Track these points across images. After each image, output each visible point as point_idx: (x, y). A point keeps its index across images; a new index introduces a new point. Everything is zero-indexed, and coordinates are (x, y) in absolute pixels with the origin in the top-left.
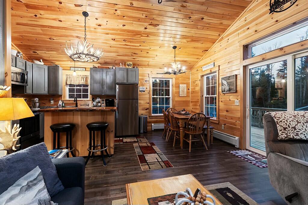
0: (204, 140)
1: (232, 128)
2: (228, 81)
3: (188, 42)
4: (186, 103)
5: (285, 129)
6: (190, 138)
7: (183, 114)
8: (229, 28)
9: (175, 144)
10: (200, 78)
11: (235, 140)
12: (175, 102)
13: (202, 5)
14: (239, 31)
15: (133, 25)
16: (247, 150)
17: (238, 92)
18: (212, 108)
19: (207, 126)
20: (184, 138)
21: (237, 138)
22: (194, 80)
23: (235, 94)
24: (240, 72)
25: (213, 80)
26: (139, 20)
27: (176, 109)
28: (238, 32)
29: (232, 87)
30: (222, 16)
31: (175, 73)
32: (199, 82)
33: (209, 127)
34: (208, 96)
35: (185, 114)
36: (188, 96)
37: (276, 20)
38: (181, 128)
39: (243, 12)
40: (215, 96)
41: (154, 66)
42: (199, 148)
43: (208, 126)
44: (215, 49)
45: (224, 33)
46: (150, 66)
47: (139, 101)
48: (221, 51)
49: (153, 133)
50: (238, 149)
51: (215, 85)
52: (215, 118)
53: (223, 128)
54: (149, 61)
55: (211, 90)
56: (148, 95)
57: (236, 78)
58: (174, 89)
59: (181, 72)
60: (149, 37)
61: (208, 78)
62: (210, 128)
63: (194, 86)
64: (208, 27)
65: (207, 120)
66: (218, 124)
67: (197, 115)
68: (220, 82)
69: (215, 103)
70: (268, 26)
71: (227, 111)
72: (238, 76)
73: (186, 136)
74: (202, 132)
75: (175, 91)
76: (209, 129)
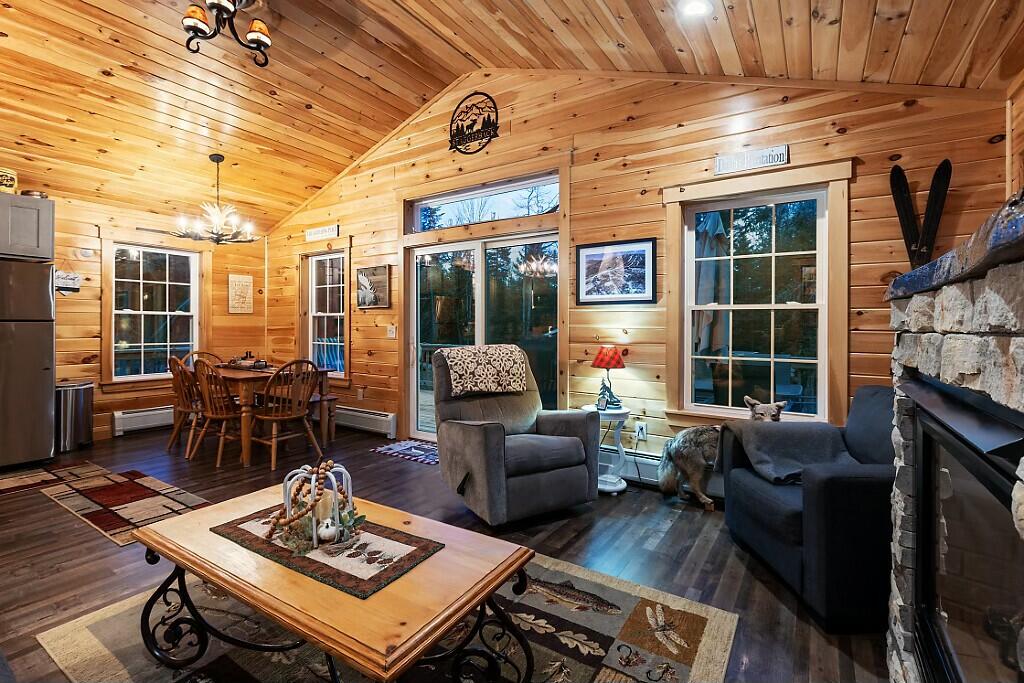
0: (311, 433)
1: (380, 395)
2: (373, 278)
3: (262, 151)
4: (254, 334)
5: (461, 376)
6: (274, 432)
7: (249, 369)
8: (374, 147)
9: (222, 459)
10: (297, 260)
11: (387, 421)
12: (211, 333)
13: (309, 75)
14: (397, 165)
15: (47, 43)
16: (411, 439)
17: (394, 307)
18: (332, 349)
19: (319, 396)
20: (253, 436)
21: (391, 416)
22: (278, 266)
23: (386, 311)
24: (397, 260)
25: (336, 270)
26: (82, 39)
27: (216, 353)
28: (395, 165)
29: (381, 295)
30: (358, 116)
31: (218, 241)
32: (294, 274)
33: (325, 398)
34: (320, 314)
35: (254, 367)
36: (257, 313)
37: (458, 166)
38: (244, 409)
39: (405, 123)
40: (341, 314)
41: (127, 202)
42: (297, 458)
43: (322, 395)
44: (341, 190)
45: (363, 157)
46: (109, 197)
47: (58, 329)
48: (354, 199)
49: (120, 443)
50: (394, 441)
51: (341, 285)
52: (340, 375)
53: (360, 398)
54: (107, 181)
55: (331, 299)
56: (95, 305)
57: (390, 274)
58: (209, 287)
59: (240, 238)
60: (116, 102)
61: (321, 264)
62: (328, 400)
63: (278, 283)
64: (325, 131)
65: (320, 379)
66: (349, 388)
67: (293, 367)
68: (354, 279)
69: (342, 335)
70: (447, 174)
71: (370, 354)
72: (394, 269)
73: (260, 430)
74: (307, 411)
75: (210, 293)
76: (325, 403)
